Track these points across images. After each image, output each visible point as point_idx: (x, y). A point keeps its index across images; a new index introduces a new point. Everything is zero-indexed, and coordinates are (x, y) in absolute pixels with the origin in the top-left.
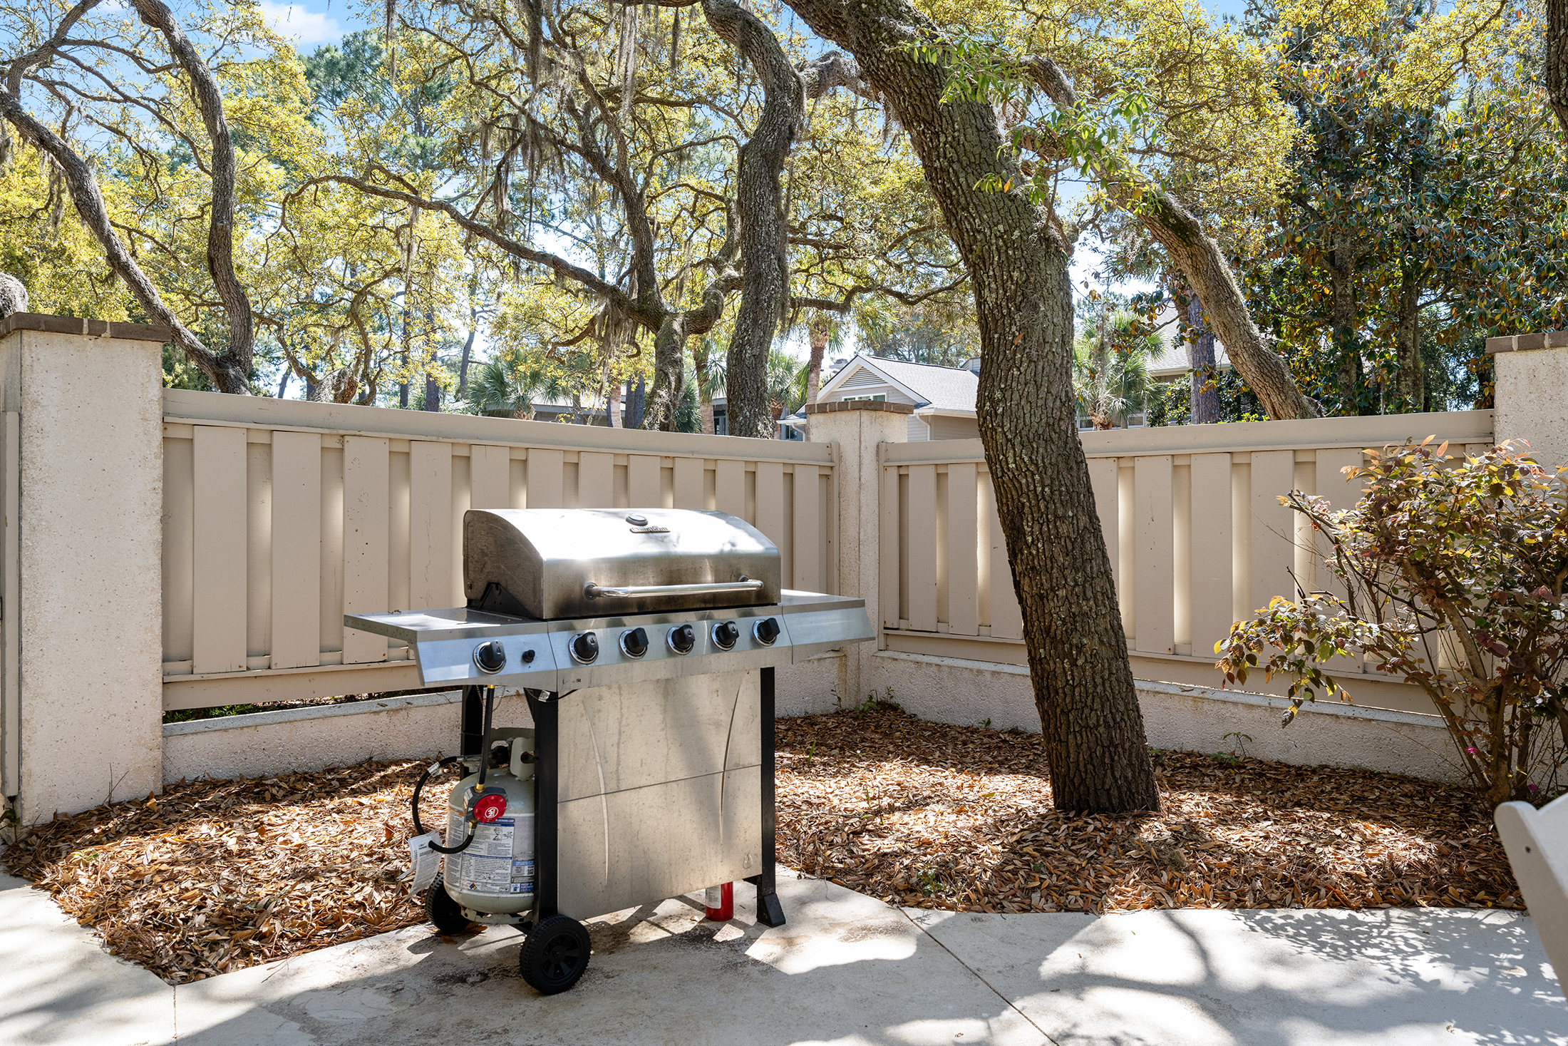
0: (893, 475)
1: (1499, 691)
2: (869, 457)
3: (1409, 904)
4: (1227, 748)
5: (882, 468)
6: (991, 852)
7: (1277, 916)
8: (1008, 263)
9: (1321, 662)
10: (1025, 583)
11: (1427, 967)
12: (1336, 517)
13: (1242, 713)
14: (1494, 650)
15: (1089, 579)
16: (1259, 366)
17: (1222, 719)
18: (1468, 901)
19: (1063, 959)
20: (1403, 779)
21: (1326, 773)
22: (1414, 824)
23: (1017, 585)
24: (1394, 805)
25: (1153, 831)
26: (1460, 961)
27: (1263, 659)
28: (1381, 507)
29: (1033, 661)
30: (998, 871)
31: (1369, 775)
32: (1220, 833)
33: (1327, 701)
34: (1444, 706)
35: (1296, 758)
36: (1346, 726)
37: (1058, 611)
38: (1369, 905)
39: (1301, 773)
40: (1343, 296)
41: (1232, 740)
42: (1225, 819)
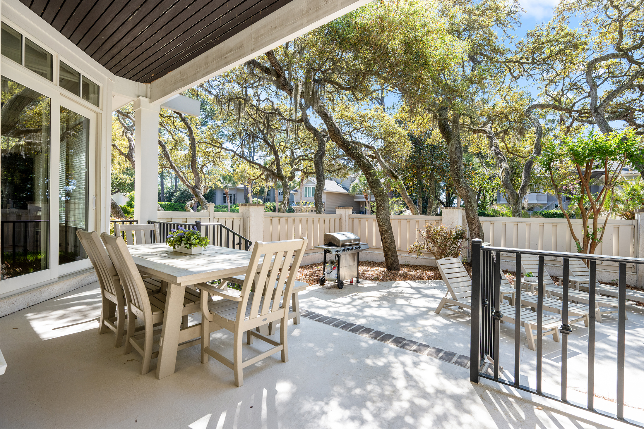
0: (351, 220)
1: (441, 254)
2: (347, 216)
3: (431, 280)
4: (406, 263)
5: (349, 218)
6: (381, 276)
7: (416, 281)
8: (381, 197)
9: (420, 251)
10: (383, 241)
11: (433, 285)
12: (422, 232)
13: (408, 258)
14: (441, 249)
15: (392, 240)
16: (408, 201)
17: (405, 259)
18: (438, 279)
19: (394, 285)
20: (430, 266)
21: (420, 266)
22: (431, 271)
23: (382, 241)
24: (429, 269)
25: (401, 272)
26: (436, 284)
27: (414, 250)
28: (428, 232)
29: (384, 251)
30: (383, 277)
31: (426, 266)
32: (408, 273)
33: (421, 256)
34: (435, 256)
35: (416, 264)
36: (423, 259)
37: (388, 244)
38: (426, 280)
39: (417, 266)
40: (419, 173)
41: (407, 262)
42: (410, 271)
